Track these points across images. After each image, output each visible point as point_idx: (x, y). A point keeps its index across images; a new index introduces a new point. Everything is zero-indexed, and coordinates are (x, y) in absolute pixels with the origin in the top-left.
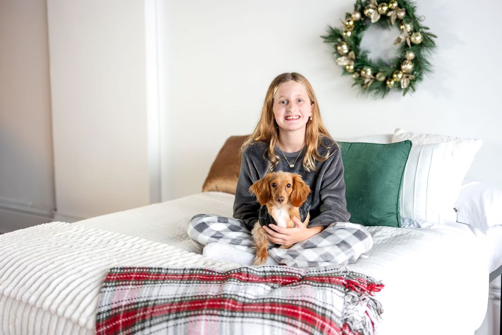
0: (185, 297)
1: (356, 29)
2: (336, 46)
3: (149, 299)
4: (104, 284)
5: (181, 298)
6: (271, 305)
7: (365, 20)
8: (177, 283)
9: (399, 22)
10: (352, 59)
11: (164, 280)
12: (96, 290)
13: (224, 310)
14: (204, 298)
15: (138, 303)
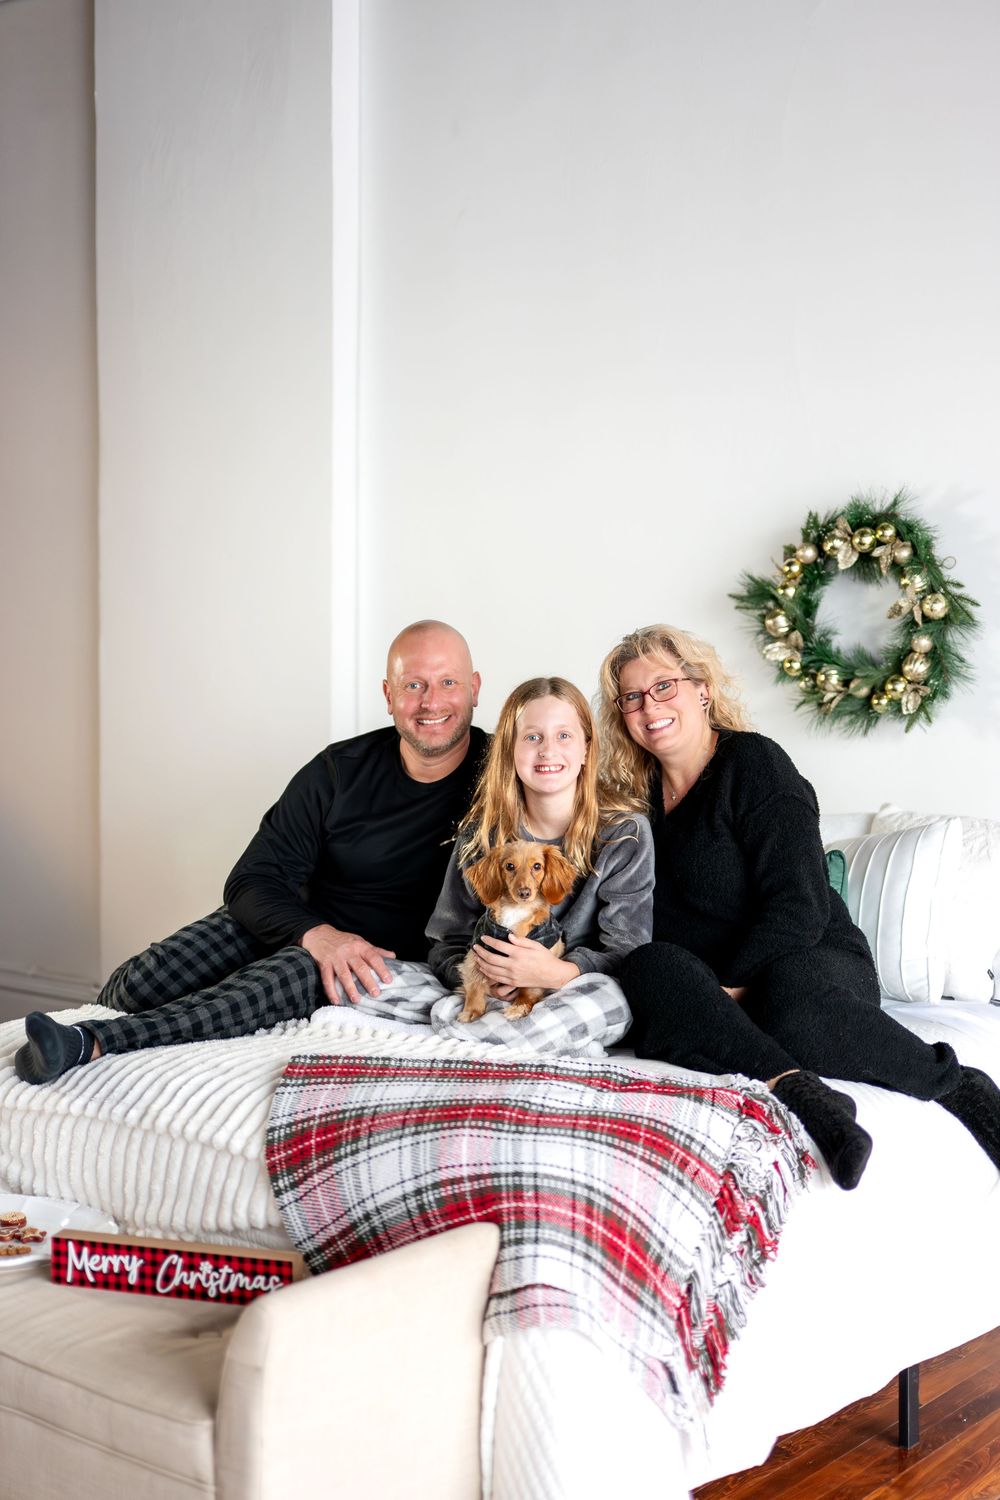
0: (432, 1102)
1: (807, 580)
2: (763, 618)
3: (364, 1105)
4: (282, 1080)
5: (425, 1102)
6: (589, 1119)
7: (825, 562)
8: (418, 1081)
9: (898, 569)
10: (797, 648)
11: (394, 1077)
12: (264, 1090)
13: (503, 1123)
14: (467, 1103)
15: (344, 1111)
